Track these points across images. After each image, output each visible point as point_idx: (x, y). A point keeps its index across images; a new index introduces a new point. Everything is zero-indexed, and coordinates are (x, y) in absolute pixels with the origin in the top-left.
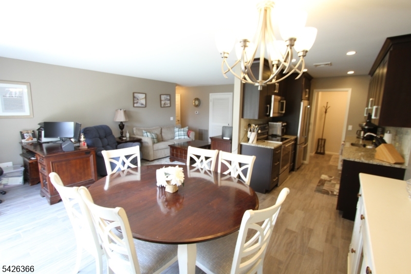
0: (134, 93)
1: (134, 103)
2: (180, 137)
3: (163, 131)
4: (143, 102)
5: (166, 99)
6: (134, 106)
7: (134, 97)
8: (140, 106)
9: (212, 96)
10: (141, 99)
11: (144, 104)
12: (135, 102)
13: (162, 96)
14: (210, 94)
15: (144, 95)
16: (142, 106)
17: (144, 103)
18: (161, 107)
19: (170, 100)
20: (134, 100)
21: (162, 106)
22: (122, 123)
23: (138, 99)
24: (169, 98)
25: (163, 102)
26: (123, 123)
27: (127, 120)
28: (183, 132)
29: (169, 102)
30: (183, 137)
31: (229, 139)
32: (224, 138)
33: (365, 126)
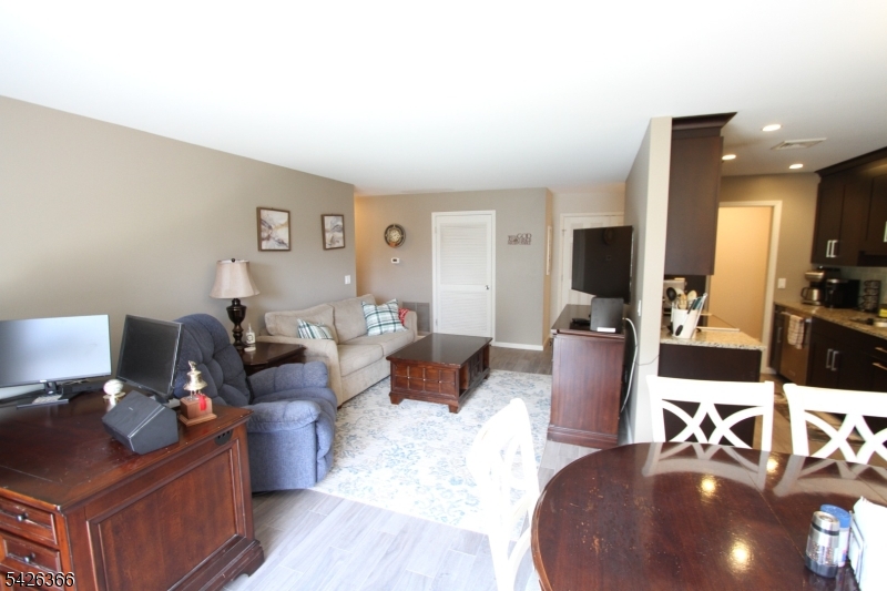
0: (259, 210)
1: (260, 240)
2: (384, 329)
3: (337, 315)
4: (283, 234)
5: (335, 228)
6: (260, 249)
7: (260, 221)
8: (277, 247)
9: (439, 220)
10: (277, 228)
11: (287, 241)
12: (264, 235)
13: (326, 218)
14: (434, 214)
15: (286, 215)
16: (281, 248)
17: (285, 238)
18: (325, 249)
19: (343, 230)
20: (259, 231)
21: (328, 247)
22: (236, 301)
23: (270, 228)
24: (340, 223)
25: (328, 236)
26: (242, 303)
27: (257, 293)
28: (388, 315)
29: (341, 235)
30: (391, 328)
31: (613, 330)
32: (600, 329)
33: (825, 278)
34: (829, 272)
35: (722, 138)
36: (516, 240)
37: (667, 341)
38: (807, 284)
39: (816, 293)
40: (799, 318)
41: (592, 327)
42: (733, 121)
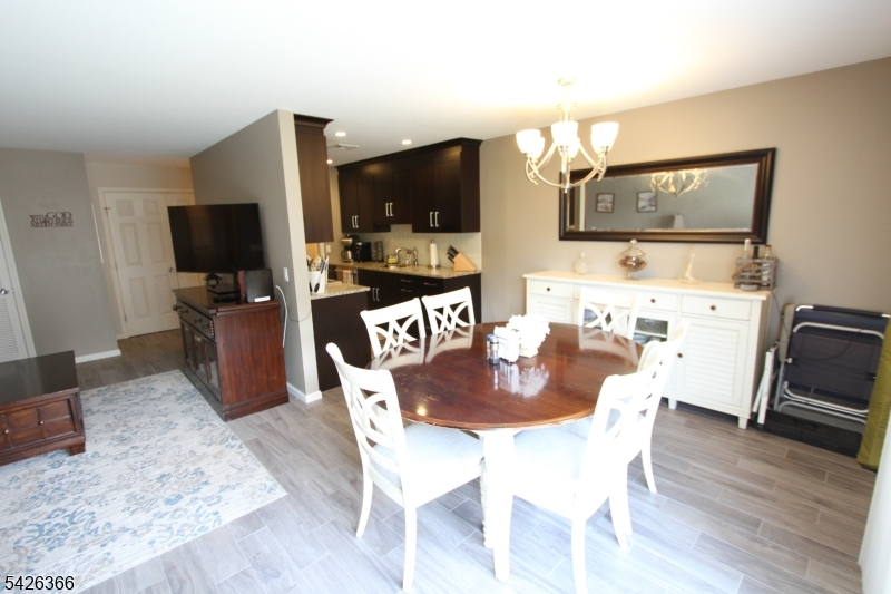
31: (268, 298)
32: (258, 300)
33: (354, 243)
34: (356, 239)
35: (325, 138)
36: (45, 221)
37: (314, 298)
38: (342, 248)
39: (349, 253)
40: (349, 272)
41: (250, 300)
42: (329, 125)
